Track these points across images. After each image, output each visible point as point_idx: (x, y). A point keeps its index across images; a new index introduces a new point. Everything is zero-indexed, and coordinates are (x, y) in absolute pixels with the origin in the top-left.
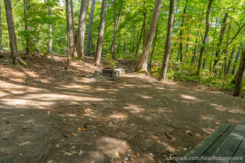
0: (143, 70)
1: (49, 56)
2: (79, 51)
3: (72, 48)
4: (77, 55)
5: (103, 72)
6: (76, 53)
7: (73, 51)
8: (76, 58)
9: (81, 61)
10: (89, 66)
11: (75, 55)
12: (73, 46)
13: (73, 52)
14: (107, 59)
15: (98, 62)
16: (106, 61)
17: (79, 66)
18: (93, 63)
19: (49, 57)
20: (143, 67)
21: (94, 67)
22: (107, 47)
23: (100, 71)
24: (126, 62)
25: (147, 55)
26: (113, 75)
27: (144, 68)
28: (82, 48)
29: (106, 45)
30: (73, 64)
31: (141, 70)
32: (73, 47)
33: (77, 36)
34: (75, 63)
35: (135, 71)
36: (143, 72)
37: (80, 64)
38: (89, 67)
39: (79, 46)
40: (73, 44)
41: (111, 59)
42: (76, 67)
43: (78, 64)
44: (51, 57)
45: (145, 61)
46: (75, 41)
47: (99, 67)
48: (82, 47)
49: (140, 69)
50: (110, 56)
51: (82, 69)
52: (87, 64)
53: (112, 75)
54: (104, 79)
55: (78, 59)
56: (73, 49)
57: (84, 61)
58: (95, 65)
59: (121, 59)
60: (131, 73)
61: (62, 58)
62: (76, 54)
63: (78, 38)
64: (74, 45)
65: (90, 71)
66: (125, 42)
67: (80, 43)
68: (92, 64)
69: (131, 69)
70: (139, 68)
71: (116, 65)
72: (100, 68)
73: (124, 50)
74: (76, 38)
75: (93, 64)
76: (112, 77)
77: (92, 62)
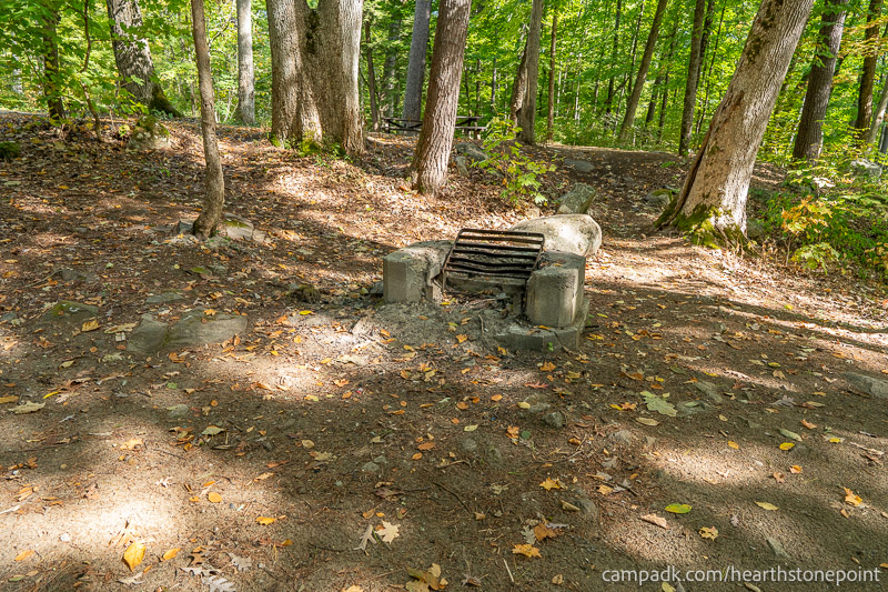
0: (723, 221)
1: (163, 133)
2: (329, 103)
3: (293, 90)
4: (319, 132)
5: (453, 262)
6: (316, 118)
7: (299, 108)
8: (313, 147)
9: (342, 164)
10: (379, 195)
11: (306, 128)
12: (299, 75)
13: (298, 113)
14: (490, 148)
15: (438, 170)
16: (483, 164)
17: (321, 196)
18: (405, 174)
19: (166, 143)
20: (724, 203)
21: (413, 203)
22: (493, 93)
23: (434, 256)
24: (594, 163)
25: (756, 126)
26: (538, 306)
27: (728, 213)
28: (349, 88)
29: (492, 84)
30: (291, 184)
31: (712, 220)
32: (298, 80)
33: (319, 14)
34: (302, 179)
35: (660, 227)
36: (722, 237)
37: (327, 186)
38: (378, 205)
39: (332, 76)
40: (299, 61)
41: (515, 150)
42: (303, 206)
43: (318, 186)
44: (177, 141)
45: (741, 164)
46: (309, 48)
47: (440, 197)
48: (349, 79)
49: (701, 213)
50: (505, 130)
51: (331, 220)
52: (370, 184)
53: (523, 288)
54: (453, 335)
55: (326, 151)
56: (300, 94)
57: (357, 160)
58: (419, 188)
59: (559, 143)
60: (639, 238)
61: (243, 147)
62: (313, 125)
63: (323, 24)
64: (304, 68)
65: (380, 230)
66: (573, 69)
67: (339, 55)
68: (401, 182)
69: (626, 205)
70: (689, 207)
71: (543, 190)
72: (447, 205)
73: (569, 100)
74: (313, 28)
75: (406, 185)
76: (524, 319)
77: (404, 170)
